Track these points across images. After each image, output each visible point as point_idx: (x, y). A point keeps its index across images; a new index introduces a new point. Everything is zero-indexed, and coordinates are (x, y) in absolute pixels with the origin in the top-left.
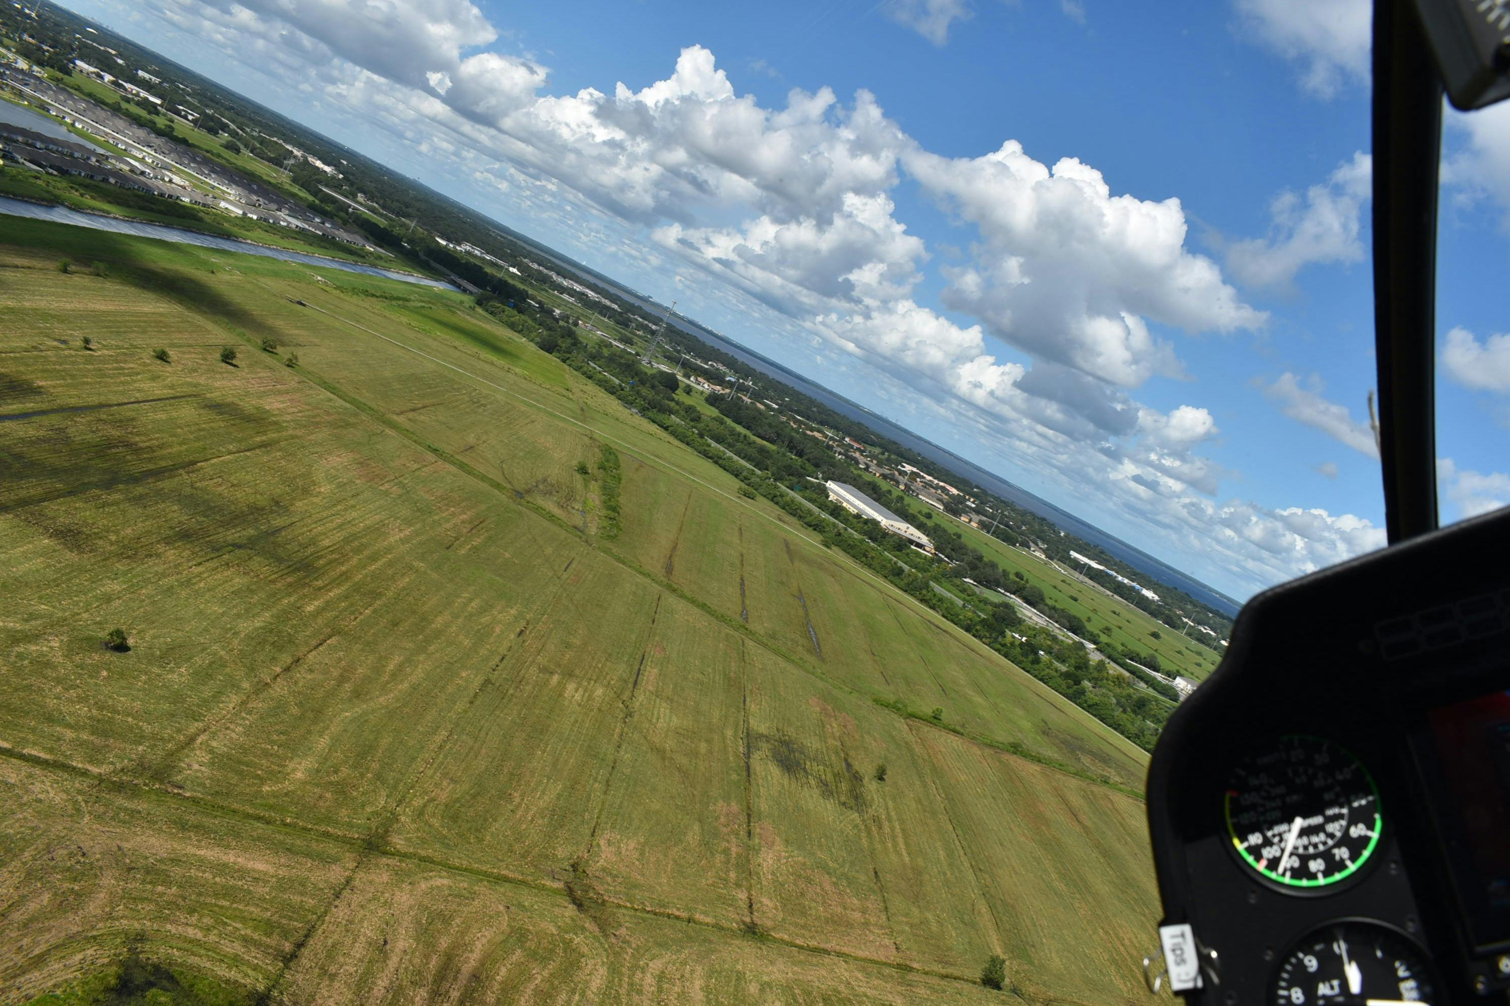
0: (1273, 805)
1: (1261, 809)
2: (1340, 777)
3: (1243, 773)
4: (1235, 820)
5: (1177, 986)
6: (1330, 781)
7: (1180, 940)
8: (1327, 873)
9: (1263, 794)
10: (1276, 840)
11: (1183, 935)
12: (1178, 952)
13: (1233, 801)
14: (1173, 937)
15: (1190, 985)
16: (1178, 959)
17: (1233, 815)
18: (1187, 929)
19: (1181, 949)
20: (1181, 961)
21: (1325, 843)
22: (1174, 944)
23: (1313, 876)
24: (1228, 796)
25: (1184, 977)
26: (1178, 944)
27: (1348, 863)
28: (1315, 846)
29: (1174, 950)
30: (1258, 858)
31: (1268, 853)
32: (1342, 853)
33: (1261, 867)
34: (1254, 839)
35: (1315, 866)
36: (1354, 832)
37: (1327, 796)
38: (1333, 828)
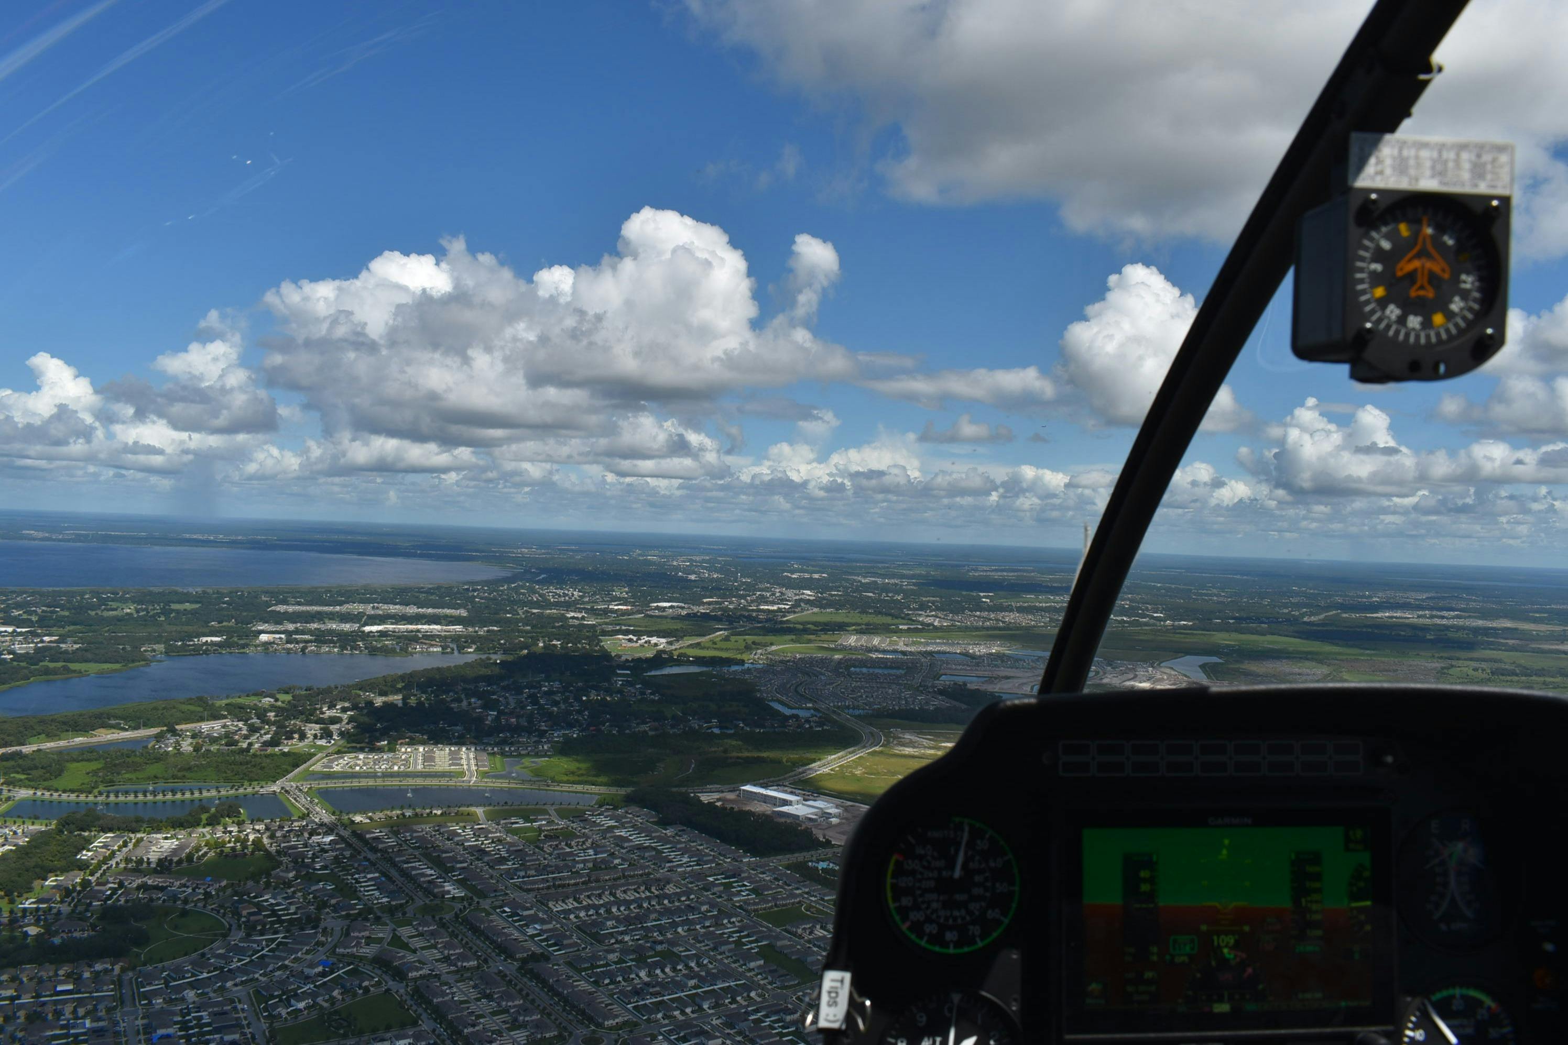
0: (931, 875)
1: (919, 876)
2: (992, 864)
3: (913, 841)
4: (895, 881)
5: (823, 1024)
6: (983, 866)
7: (838, 984)
8: (958, 945)
9: (925, 863)
10: (924, 906)
11: (842, 981)
12: (833, 995)
13: (897, 863)
14: (833, 980)
15: (836, 1026)
16: (832, 1001)
17: (894, 876)
18: (847, 976)
19: (837, 993)
20: (833, 1003)
21: (963, 918)
22: (832, 987)
23: (945, 944)
24: (894, 858)
25: (831, 1018)
26: (836, 988)
27: (978, 940)
28: (955, 919)
29: (829, 992)
30: (905, 918)
31: (914, 916)
32: (976, 930)
33: (904, 927)
34: (906, 901)
35: (949, 936)
36: (990, 914)
37: (977, 878)
38: (974, 907)
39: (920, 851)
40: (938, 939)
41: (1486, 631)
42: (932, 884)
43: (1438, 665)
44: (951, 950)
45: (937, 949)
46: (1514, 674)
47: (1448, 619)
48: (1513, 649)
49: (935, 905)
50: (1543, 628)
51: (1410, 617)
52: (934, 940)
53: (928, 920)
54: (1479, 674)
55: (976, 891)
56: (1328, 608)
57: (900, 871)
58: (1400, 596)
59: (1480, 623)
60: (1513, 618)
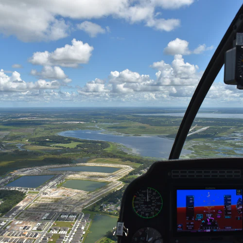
0: (142, 200)
1: (140, 201)
2: (157, 198)
3: (138, 193)
4: (134, 202)
6: (155, 198)
8: (149, 216)
9: (141, 198)
10: (141, 208)
11: (122, 225)
14: (120, 225)
16: (119, 229)
18: (123, 223)
19: (120, 227)
21: (150, 210)
24: (134, 197)
25: (119, 233)
27: (153, 215)
28: (148, 210)
30: (137, 210)
31: (139, 210)
32: (153, 213)
33: (137, 212)
34: (137, 207)
35: (147, 214)
36: (156, 209)
37: (153, 201)
38: (152, 208)
39: (140, 195)
40: (144, 215)
41: (43, 121)
42: (143, 203)
43: (33, 129)
44: (147, 218)
45: (144, 217)
46: (48, 129)
47: (35, 119)
48: (48, 124)
49: (143, 208)
50: (54, 119)
51: (27, 119)
52: (143, 215)
53: (142, 211)
54: (42, 130)
55: (153, 204)
56: (8, 118)
57: (135, 200)
58: (24, 114)
59: (41, 119)
60: (48, 118)
